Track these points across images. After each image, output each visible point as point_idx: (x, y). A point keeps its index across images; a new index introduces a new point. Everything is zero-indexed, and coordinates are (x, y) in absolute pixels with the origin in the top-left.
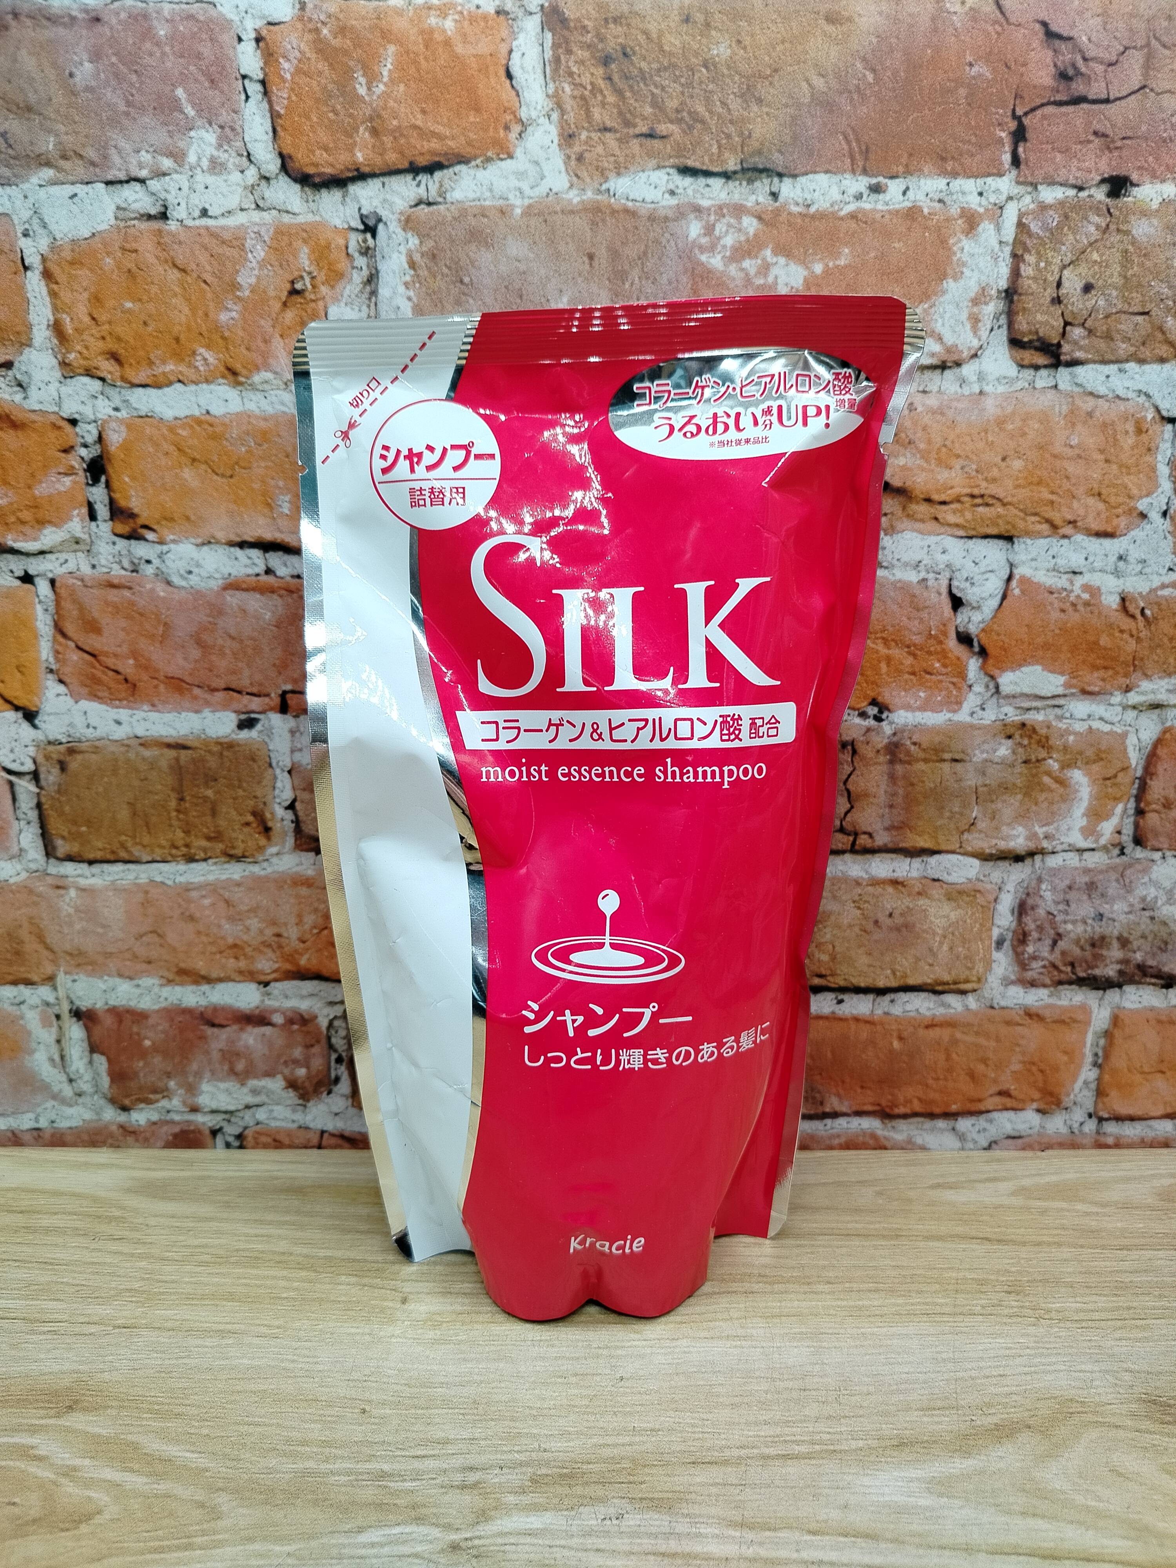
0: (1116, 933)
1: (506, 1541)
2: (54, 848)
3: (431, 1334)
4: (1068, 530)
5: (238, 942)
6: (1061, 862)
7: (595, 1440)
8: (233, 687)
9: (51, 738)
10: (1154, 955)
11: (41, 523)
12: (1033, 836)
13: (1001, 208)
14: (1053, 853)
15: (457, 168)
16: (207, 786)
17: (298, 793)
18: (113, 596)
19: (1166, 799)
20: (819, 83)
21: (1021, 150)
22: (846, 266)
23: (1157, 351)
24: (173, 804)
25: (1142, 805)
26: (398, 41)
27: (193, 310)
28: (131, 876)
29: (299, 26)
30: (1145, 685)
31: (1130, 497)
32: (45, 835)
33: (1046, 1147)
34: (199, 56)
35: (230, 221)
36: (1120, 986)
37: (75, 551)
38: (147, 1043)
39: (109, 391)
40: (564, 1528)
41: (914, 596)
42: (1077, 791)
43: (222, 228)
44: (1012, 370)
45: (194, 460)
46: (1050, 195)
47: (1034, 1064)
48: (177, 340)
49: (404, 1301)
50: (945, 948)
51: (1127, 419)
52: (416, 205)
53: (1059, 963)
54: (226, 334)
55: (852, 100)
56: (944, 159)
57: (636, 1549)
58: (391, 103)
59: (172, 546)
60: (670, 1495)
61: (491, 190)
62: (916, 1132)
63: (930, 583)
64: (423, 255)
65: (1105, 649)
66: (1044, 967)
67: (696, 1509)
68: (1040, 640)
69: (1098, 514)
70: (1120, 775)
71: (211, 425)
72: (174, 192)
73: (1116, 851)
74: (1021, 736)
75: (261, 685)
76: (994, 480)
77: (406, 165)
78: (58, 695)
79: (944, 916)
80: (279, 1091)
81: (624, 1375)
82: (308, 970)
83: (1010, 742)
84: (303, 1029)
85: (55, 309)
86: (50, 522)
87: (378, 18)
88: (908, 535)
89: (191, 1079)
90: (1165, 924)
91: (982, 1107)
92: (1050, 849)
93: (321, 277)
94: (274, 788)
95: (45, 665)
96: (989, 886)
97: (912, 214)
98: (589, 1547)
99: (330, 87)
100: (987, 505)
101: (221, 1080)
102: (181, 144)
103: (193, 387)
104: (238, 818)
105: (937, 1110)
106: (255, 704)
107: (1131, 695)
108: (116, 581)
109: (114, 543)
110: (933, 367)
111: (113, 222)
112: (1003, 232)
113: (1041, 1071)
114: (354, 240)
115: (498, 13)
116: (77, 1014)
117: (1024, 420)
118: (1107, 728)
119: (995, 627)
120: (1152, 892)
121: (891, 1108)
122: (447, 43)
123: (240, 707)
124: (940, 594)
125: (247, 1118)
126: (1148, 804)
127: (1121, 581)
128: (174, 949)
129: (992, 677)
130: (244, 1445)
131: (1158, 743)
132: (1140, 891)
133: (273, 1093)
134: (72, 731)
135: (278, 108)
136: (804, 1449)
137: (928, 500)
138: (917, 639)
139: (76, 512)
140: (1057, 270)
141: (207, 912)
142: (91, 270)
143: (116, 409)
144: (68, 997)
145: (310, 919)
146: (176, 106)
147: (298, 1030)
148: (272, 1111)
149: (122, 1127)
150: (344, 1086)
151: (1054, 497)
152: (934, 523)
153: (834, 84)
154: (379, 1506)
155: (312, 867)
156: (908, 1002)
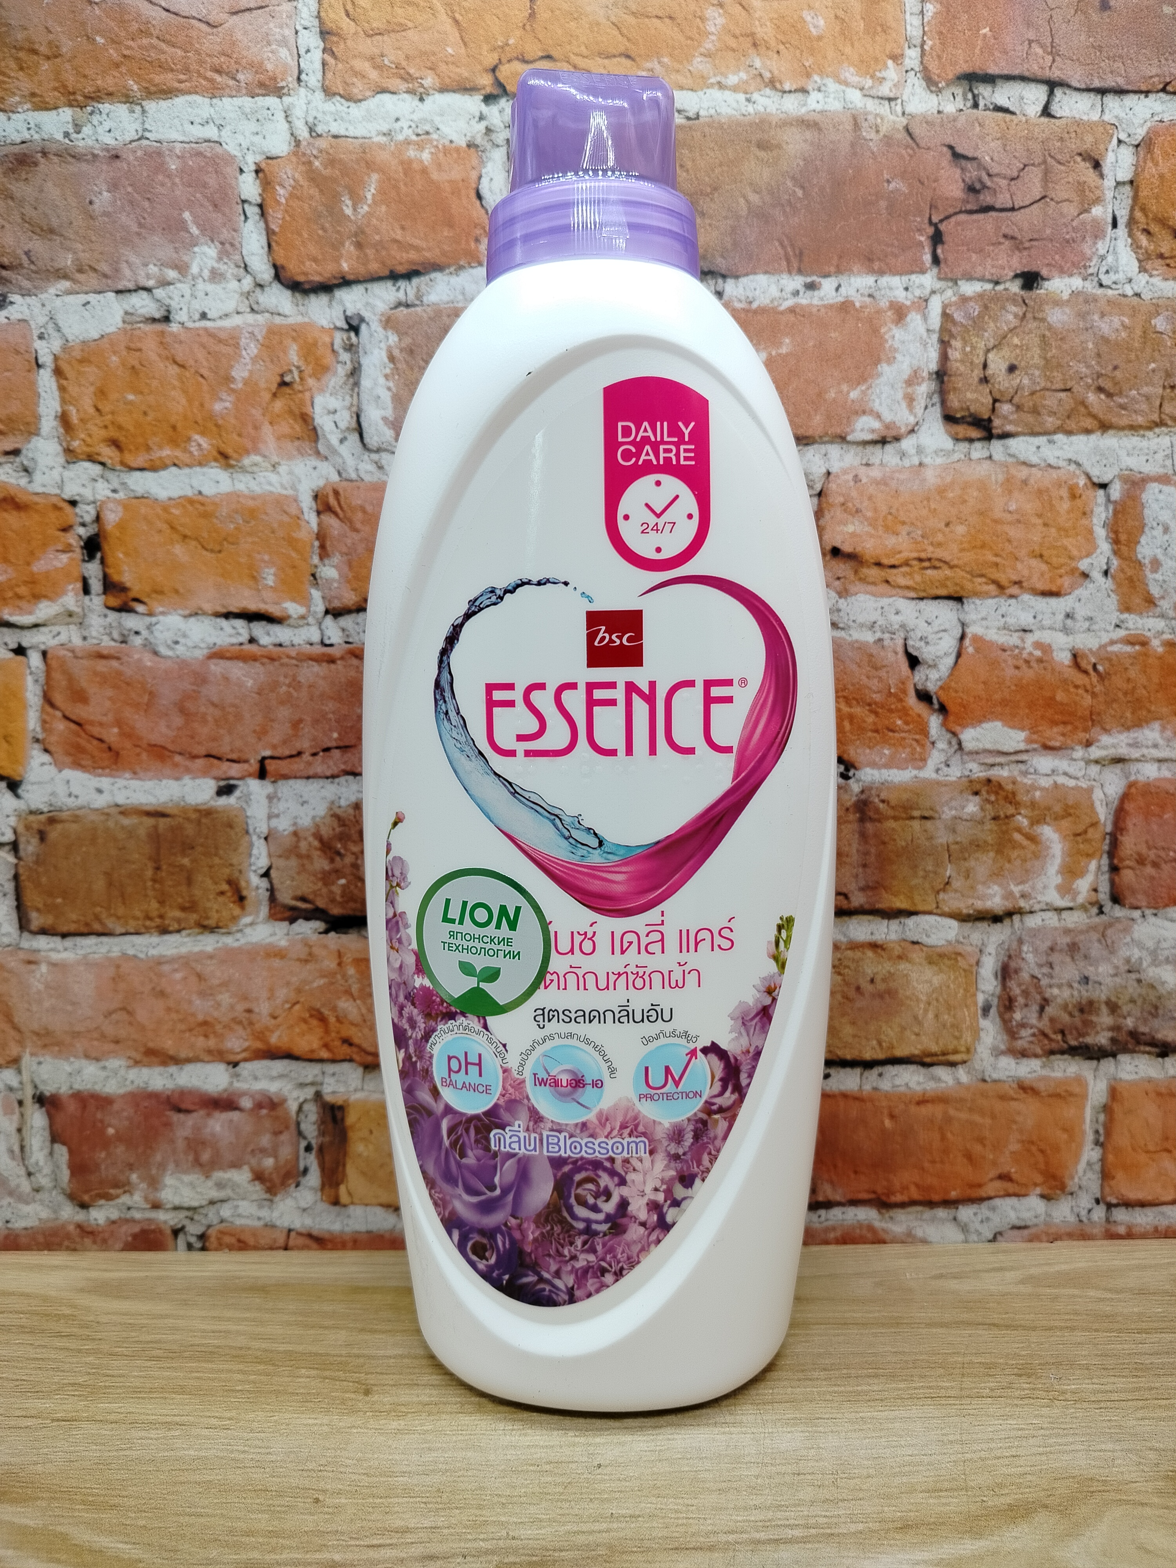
0: (1103, 997)
2: (29, 921)
3: (394, 1424)
4: (1014, 590)
5: (209, 1019)
6: (1040, 923)
7: (568, 1527)
8: (214, 753)
9: (33, 807)
10: (1145, 1021)
11: (37, 597)
12: (1009, 895)
13: (926, 301)
14: (1031, 912)
15: (433, 275)
16: (184, 854)
17: (274, 860)
18: (102, 666)
19: (1139, 854)
20: (754, 198)
21: (939, 251)
22: (787, 355)
23: (1082, 424)
24: (149, 873)
25: (1116, 861)
26: (381, 170)
27: (190, 401)
28: (104, 950)
29: (294, 159)
30: (1105, 739)
31: (1071, 558)
32: (20, 908)
33: (1055, 1238)
34: (205, 185)
35: (227, 323)
36: (1114, 1056)
37: (68, 624)
38: (111, 1131)
39: (110, 475)
41: (871, 655)
42: (1049, 848)
43: (220, 329)
44: (948, 444)
45: (185, 537)
46: (970, 288)
47: (1032, 1143)
48: (174, 428)
49: (367, 1393)
50: (930, 1015)
51: (1060, 486)
52: (396, 307)
53: (1048, 1031)
54: (220, 422)
55: (785, 212)
56: (870, 260)
58: (374, 221)
59: (161, 618)
61: (463, 294)
62: (915, 1224)
63: (886, 643)
64: (401, 350)
65: (1062, 704)
66: (1034, 1035)
68: (997, 697)
69: (1042, 575)
70: (1091, 830)
71: (203, 504)
72: (177, 298)
73: (1095, 910)
74: (988, 792)
75: (241, 751)
76: (940, 545)
77: (387, 273)
78: (43, 764)
79: (926, 982)
82: (277, 1048)
83: (977, 799)
84: (272, 1113)
85: (63, 401)
86: (46, 597)
87: (364, 152)
88: (861, 597)
89: (154, 1172)
90: (1152, 987)
91: (983, 1193)
92: (1028, 908)
93: (308, 370)
94: (250, 855)
95: (31, 735)
96: (969, 949)
97: (845, 307)
99: (320, 208)
100: (935, 568)
101: (185, 1172)
102: (185, 258)
103: (187, 471)
104: (212, 887)
105: (936, 1198)
106: (234, 770)
107: (1092, 749)
108: (105, 652)
109: (106, 616)
110: (874, 442)
111: (120, 325)
112: (930, 321)
113: (1042, 1151)
114: (339, 338)
115: (469, 146)
116: (40, 1100)
117: (963, 489)
118: (1072, 783)
119: (953, 684)
120: (1136, 953)
121: (888, 1195)
122: (424, 171)
123: (219, 773)
124: (896, 653)
125: (210, 1215)
126: (1122, 860)
127: (1071, 638)
128: (142, 1028)
129: (954, 734)
130: (183, 1536)
131: (1125, 797)
132: (1124, 952)
133: (238, 1186)
134: (54, 800)
135: (273, 226)
136: (798, 1533)
137: (878, 564)
138: (877, 697)
139: (71, 587)
140: (981, 353)
141: (179, 987)
142: (98, 367)
143: (114, 491)
144: (32, 1081)
145: (282, 993)
146: (182, 226)
147: (267, 1115)
148: (237, 1207)
149: (79, 1226)
150: (314, 1178)
151: (998, 560)
152: (886, 586)
153: (768, 199)
155: (286, 937)
156: (896, 1075)
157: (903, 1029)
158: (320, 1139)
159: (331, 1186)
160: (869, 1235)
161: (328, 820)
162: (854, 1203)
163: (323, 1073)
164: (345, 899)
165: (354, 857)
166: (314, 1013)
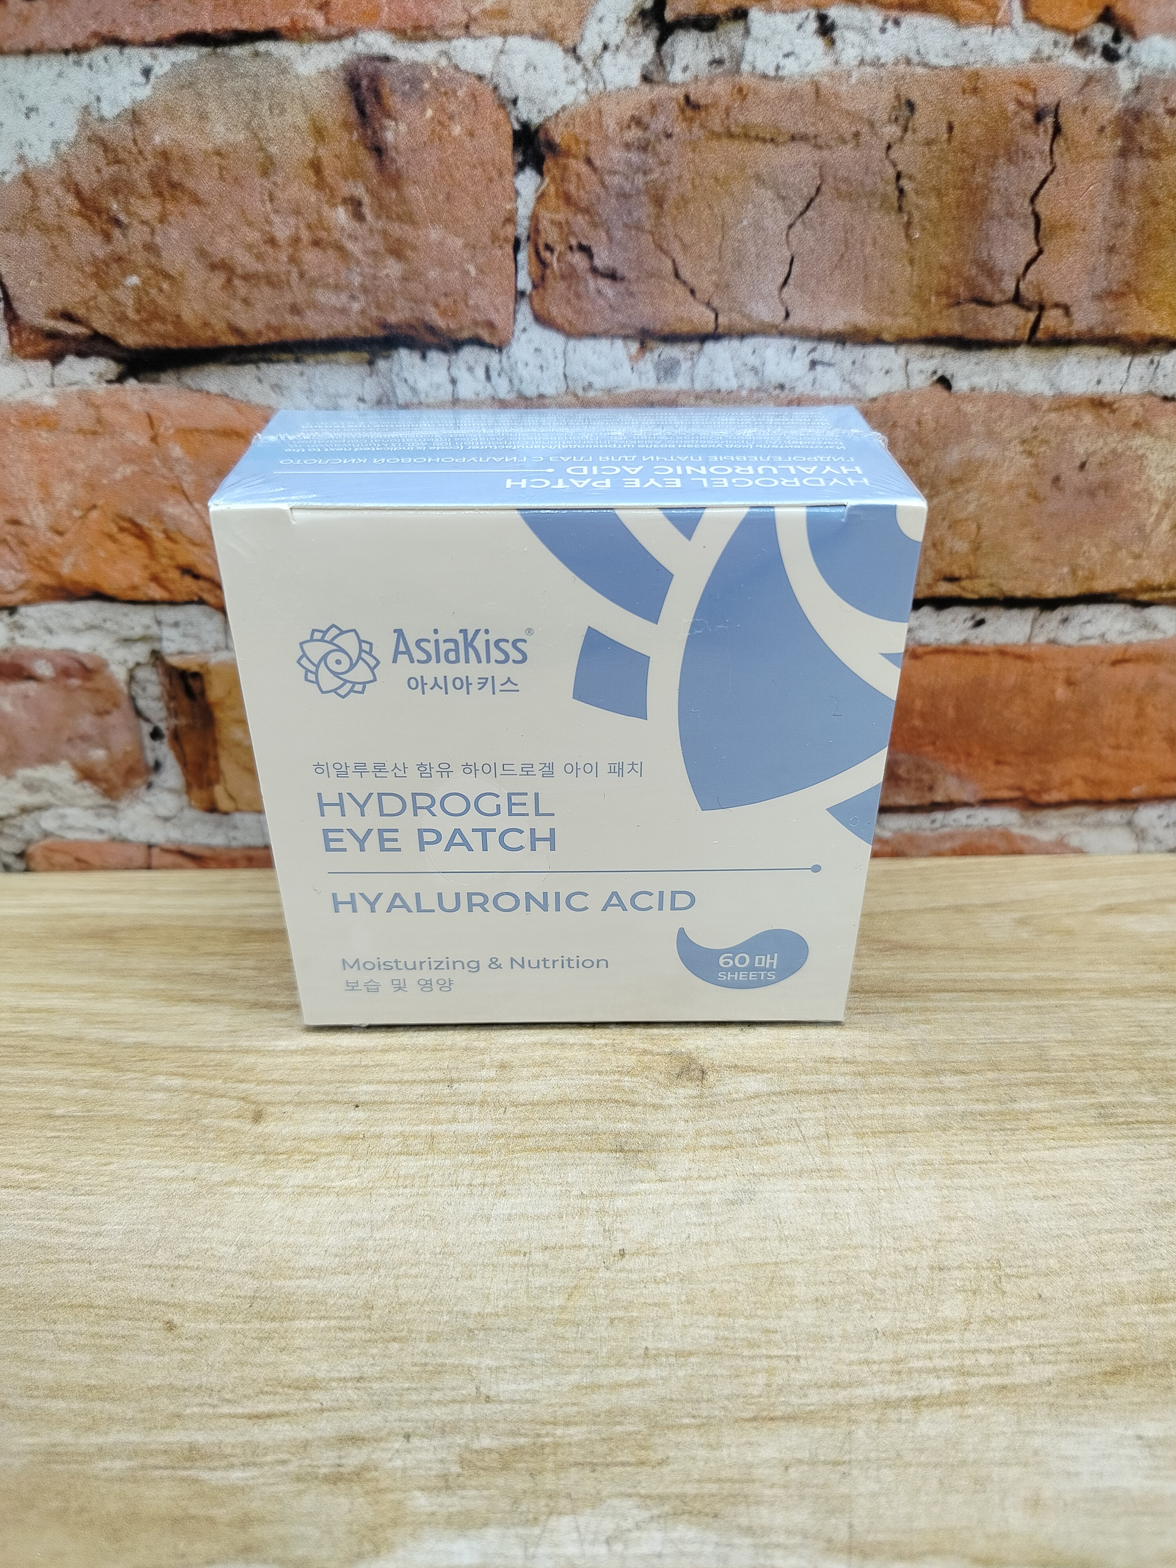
3: (298, 1177)
7: (576, 1377)
49: (258, 1117)
60: (714, 1488)
62: (1071, 829)
67: (763, 1517)
80: (70, 786)
81: (627, 1248)
82: (75, 583)
84: (89, 685)
105: (1109, 794)
121: (1038, 793)
125: (27, 827)
133: (60, 788)
145: (63, 491)
147: (80, 687)
148: (63, 817)
150: (172, 776)
155: (50, 390)
156: (1089, 621)
157: (1117, 547)
158: (173, 722)
159: (201, 787)
160: (1002, 845)
161: (84, 149)
162: (987, 803)
163: (159, 623)
164: (144, 315)
165: (146, 229)
166: (126, 525)
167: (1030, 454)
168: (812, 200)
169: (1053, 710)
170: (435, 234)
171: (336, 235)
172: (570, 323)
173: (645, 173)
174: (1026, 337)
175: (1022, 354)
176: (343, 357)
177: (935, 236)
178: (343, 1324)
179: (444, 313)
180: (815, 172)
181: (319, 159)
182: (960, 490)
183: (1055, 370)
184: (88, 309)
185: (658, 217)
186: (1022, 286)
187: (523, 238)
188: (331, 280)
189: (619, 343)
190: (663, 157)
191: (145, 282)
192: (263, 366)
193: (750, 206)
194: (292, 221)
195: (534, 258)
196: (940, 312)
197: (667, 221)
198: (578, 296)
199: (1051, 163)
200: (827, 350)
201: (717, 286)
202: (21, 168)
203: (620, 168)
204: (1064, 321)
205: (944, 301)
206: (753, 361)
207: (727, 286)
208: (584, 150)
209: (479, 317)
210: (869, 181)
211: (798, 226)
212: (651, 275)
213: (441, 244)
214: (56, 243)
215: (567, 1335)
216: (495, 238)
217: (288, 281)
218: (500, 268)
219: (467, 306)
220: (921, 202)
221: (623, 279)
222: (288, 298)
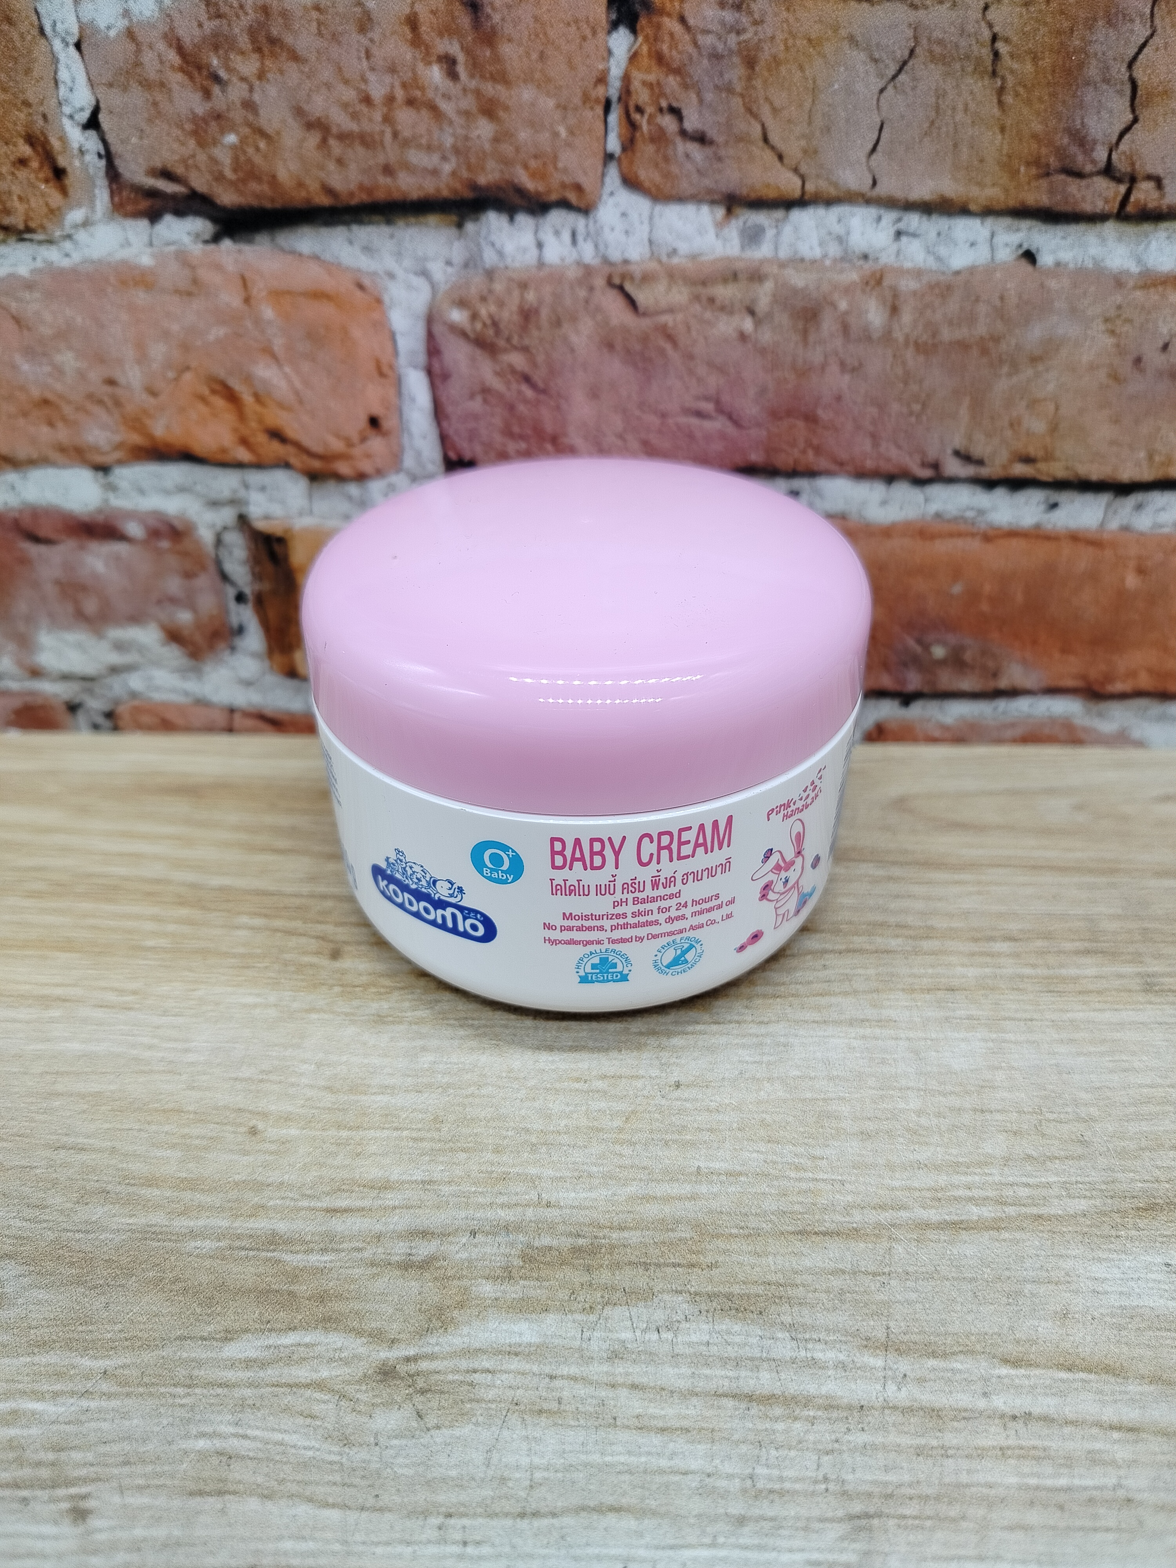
1: (476, 1365)
5: (50, 396)
7: (632, 1189)
17: (101, 92)
40: (577, 1343)
49: (335, 955)
57: (701, 1385)
60: (760, 1290)
62: (1133, 721)
67: (806, 1316)
80: (157, 647)
81: (683, 1079)
82: (168, 445)
84: (178, 547)
89: (20, 627)
94: (56, 82)
98: (620, 1380)
101: (67, 629)
104: (3, 150)
121: (1103, 683)
125: (115, 687)
130: (55, 1183)
133: (147, 649)
136: (987, 1212)
145: (158, 351)
147: (170, 550)
148: (150, 678)
150: (254, 640)
154: (263, 1294)
155: (149, 250)
156: (1163, 509)
158: (257, 586)
159: (282, 652)
160: (1063, 735)
162: (1051, 691)
163: (246, 486)
164: (241, 174)
165: (245, 86)
166: (217, 387)
167: (1112, 332)
168: (905, 63)
169: (1122, 597)
170: (527, 94)
171: (430, 94)
172: (658, 188)
173: (738, 33)
174: (1115, 211)
175: (1110, 228)
176: (432, 219)
177: (1029, 102)
178: (414, 1134)
179: (533, 175)
180: (910, 33)
181: (415, 14)
182: (1040, 368)
183: (1143, 246)
184: (187, 167)
185: (749, 79)
186: (1114, 156)
187: (614, 99)
188: (424, 141)
189: (705, 209)
190: (757, 16)
191: (243, 140)
192: (355, 228)
193: (842, 69)
194: (388, 79)
195: (624, 120)
196: (1029, 183)
197: (758, 83)
198: (666, 159)
199: (1151, 26)
200: (914, 220)
201: (805, 152)
202: (126, 22)
203: (715, 27)
204: (1155, 194)
205: (1034, 171)
206: (838, 229)
207: (816, 152)
208: (677, 7)
209: (567, 180)
210: (963, 43)
211: (890, 89)
212: (740, 139)
213: (533, 105)
214: (158, 99)
215: (624, 1152)
216: (586, 98)
217: (382, 143)
218: (590, 130)
219: (556, 168)
220: (1015, 66)
221: (711, 143)
222: (381, 159)
